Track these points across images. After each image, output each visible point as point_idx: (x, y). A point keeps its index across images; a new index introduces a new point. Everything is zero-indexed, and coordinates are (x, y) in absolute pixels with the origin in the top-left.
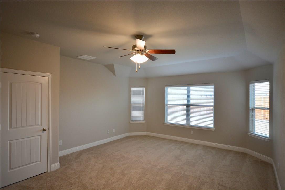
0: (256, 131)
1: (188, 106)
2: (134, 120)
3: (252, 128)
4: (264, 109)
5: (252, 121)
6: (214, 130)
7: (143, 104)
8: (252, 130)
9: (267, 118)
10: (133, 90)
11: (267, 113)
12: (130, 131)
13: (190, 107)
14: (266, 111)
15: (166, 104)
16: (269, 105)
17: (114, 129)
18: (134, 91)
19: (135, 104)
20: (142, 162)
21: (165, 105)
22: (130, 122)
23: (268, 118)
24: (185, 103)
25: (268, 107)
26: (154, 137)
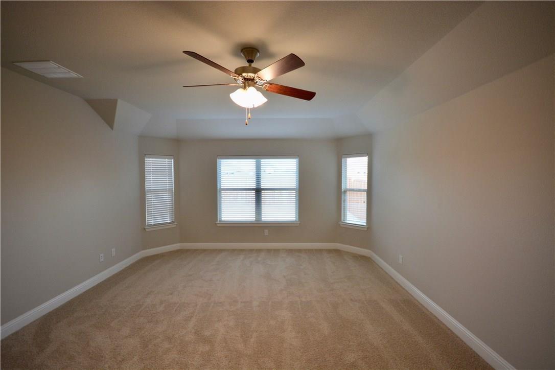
0: (348, 219)
1: (258, 191)
2: (153, 223)
3: (344, 216)
4: (360, 190)
5: (344, 206)
6: (298, 225)
7: (170, 190)
8: (344, 219)
9: (364, 202)
10: (150, 162)
11: (364, 196)
12: (145, 248)
13: (261, 192)
14: (363, 193)
15: (218, 188)
16: (366, 186)
17: (113, 250)
18: (151, 164)
19: (155, 191)
20: (221, 303)
21: (218, 191)
22: (145, 229)
23: (366, 202)
24: (254, 186)
25: (366, 188)
26: (197, 250)
